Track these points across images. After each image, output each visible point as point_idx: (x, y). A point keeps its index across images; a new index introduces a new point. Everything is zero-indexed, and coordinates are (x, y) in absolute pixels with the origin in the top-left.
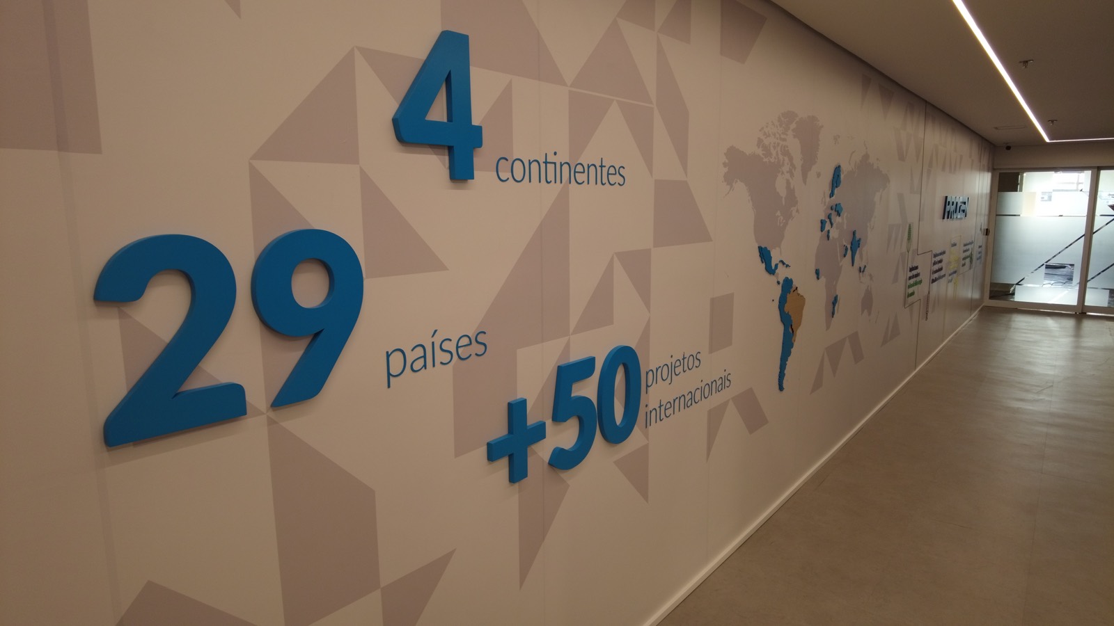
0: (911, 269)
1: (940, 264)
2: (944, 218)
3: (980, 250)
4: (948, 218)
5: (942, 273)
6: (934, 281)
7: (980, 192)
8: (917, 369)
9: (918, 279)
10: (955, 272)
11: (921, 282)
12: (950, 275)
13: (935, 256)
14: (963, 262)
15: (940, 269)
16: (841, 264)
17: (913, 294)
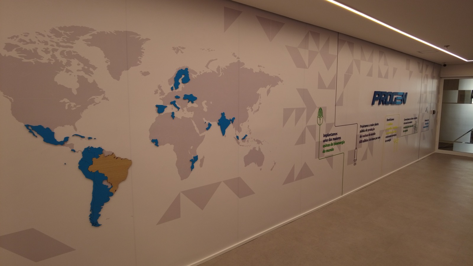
0: (325, 136)
1: (372, 131)
2: (373, 104)
3: (426, 122)
4: (379, 104)
5: (375, 136)
6: (361, 142)
7: (423, 90)
8: (343, 196)
9: (337, 141)
10: (395, 135)
11: (343, 142)
12: (387, 137)
13: (363, 127)
14: (405, 129)
15: (374, 134)
16: (201, 135)
17: (332, 150)
